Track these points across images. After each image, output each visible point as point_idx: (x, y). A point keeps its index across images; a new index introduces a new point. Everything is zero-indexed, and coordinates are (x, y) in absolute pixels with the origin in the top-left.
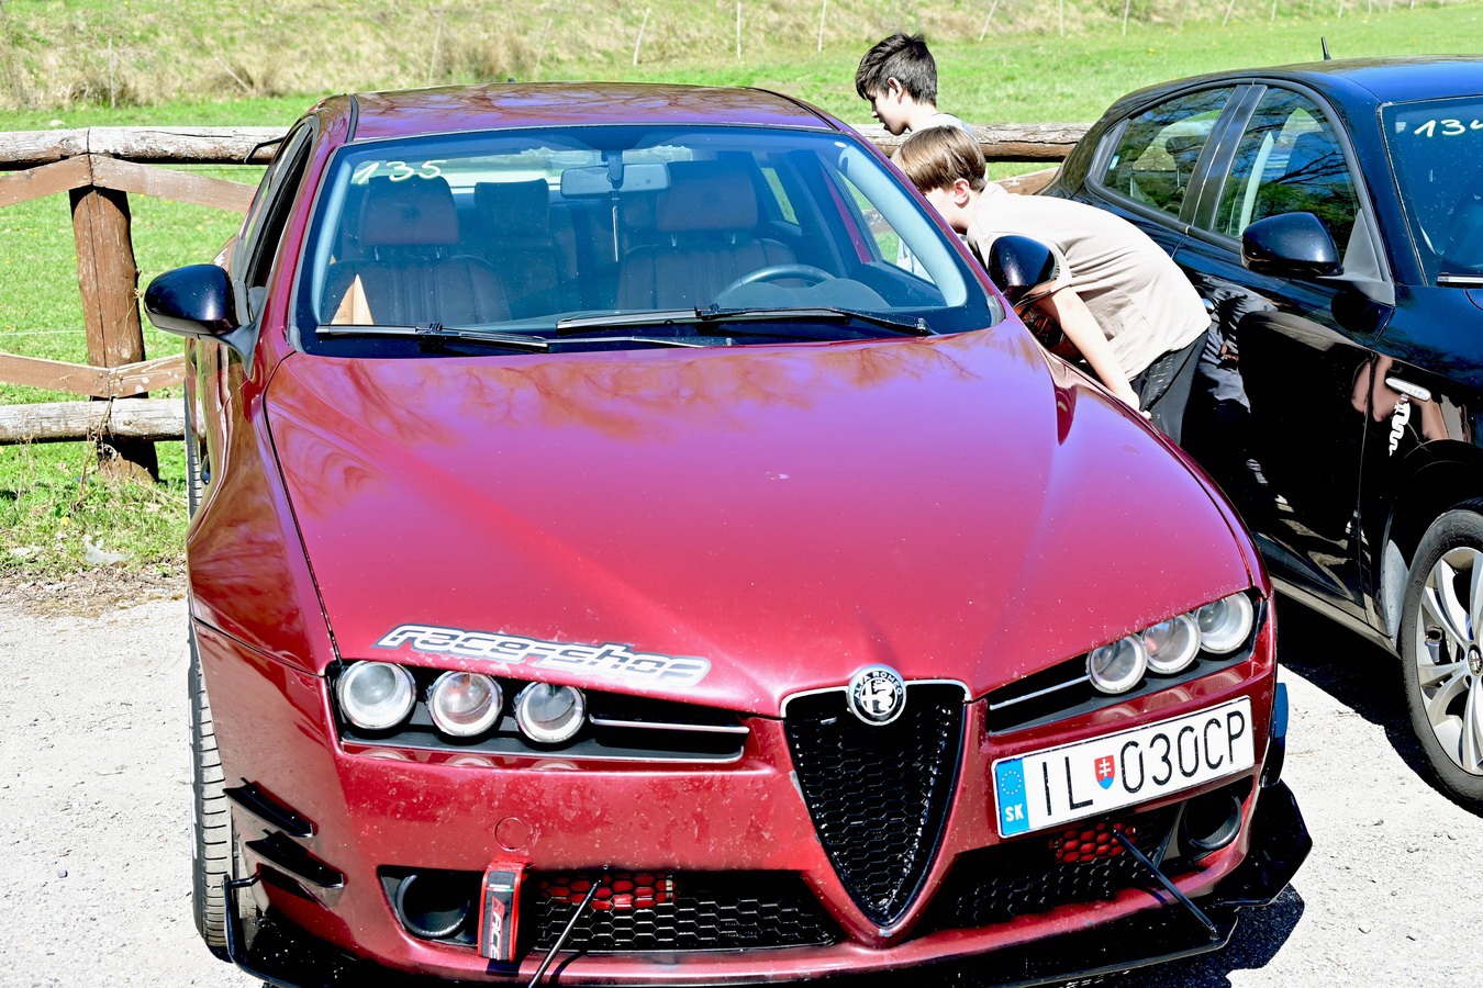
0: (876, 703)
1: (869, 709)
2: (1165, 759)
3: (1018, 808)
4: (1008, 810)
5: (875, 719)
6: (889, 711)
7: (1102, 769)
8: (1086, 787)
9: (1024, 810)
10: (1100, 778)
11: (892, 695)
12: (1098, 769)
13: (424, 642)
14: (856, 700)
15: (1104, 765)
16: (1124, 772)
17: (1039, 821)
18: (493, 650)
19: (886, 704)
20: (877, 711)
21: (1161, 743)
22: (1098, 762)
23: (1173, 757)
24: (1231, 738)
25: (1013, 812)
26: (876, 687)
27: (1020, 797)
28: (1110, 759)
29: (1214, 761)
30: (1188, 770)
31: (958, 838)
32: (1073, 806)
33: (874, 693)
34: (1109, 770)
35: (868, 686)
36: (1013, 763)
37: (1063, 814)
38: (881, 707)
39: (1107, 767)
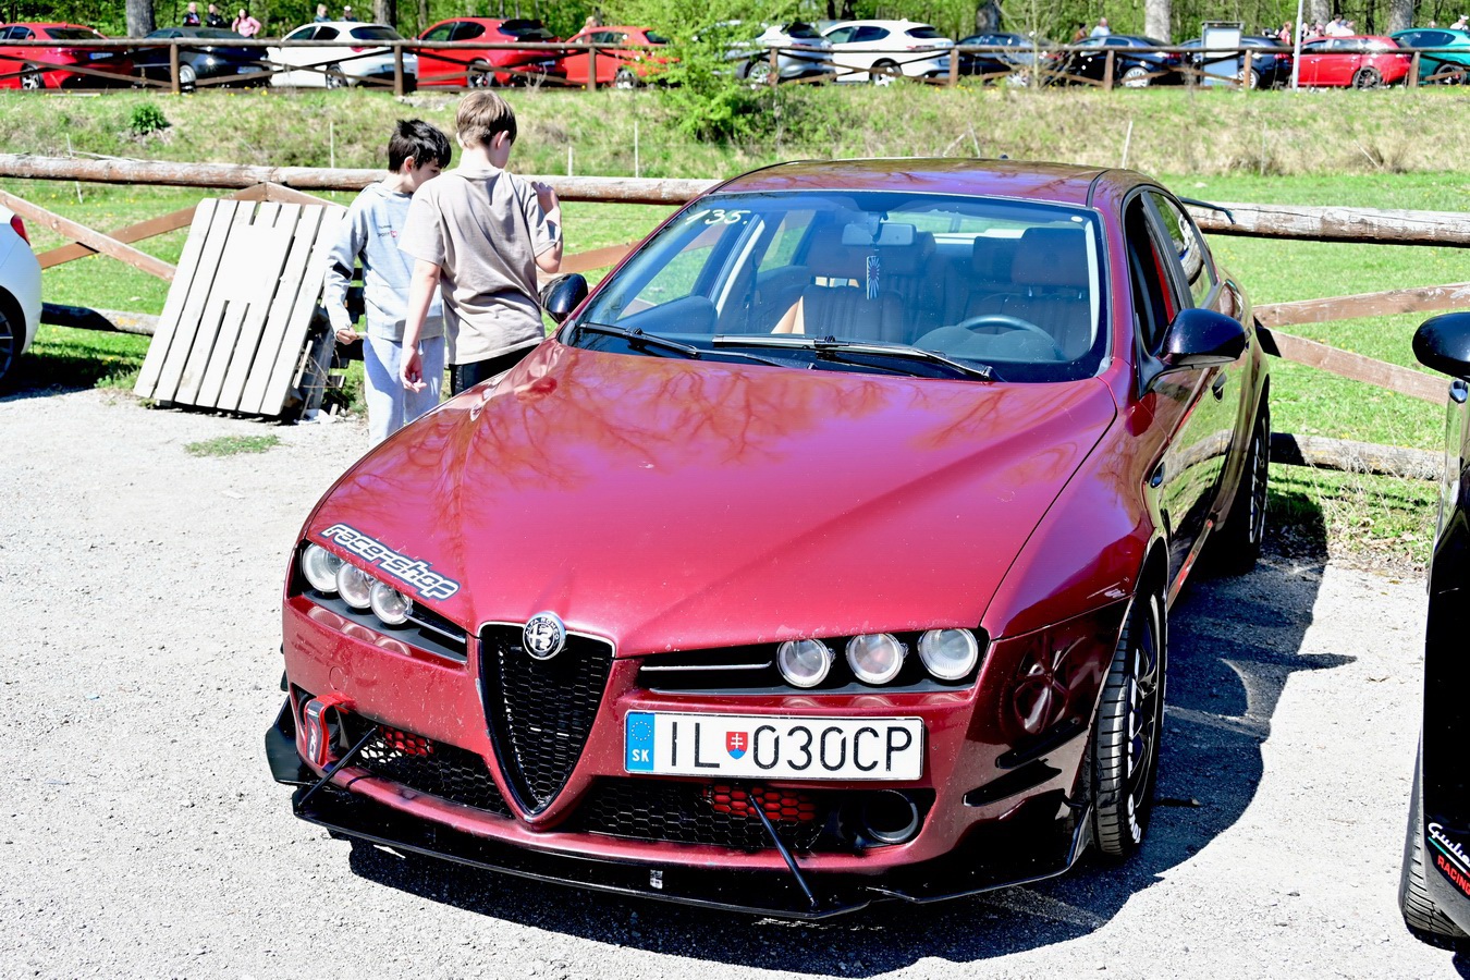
0: (538, 642)
1: (533, 645)
2: (805, 748)
3: (645, 753)
4: (635, 752)
5: (536, 654)
6: (546, 650)
7: (735, 741)
8: (717, 753)
9: (651, 755)
10: (730, 749)
11: (551, 639)
12: (729, 740)
13: (340, 537)
14: (526, 636)
15: (736, 738)
16: (756, 749)
17: (662, 767)
18: (365, 551)
19: (545, 644)
20: (537, 647)
21: (802, 735)
22: (730, 734)
23: (815, 749)
24: (890, 749)
25: (640, 755)
26: (541, 630)
27: (649, 744)
28: (744, 735)
29: (865, 762)
30: (831, 764)
31: (590, 764)
32: (698, 764)
33: (539, 633)
34: (741, 744)
35: (535, 627)
36: (644, 716)
37: (686, 767)
38: (541, 646)
39: (739, 741)
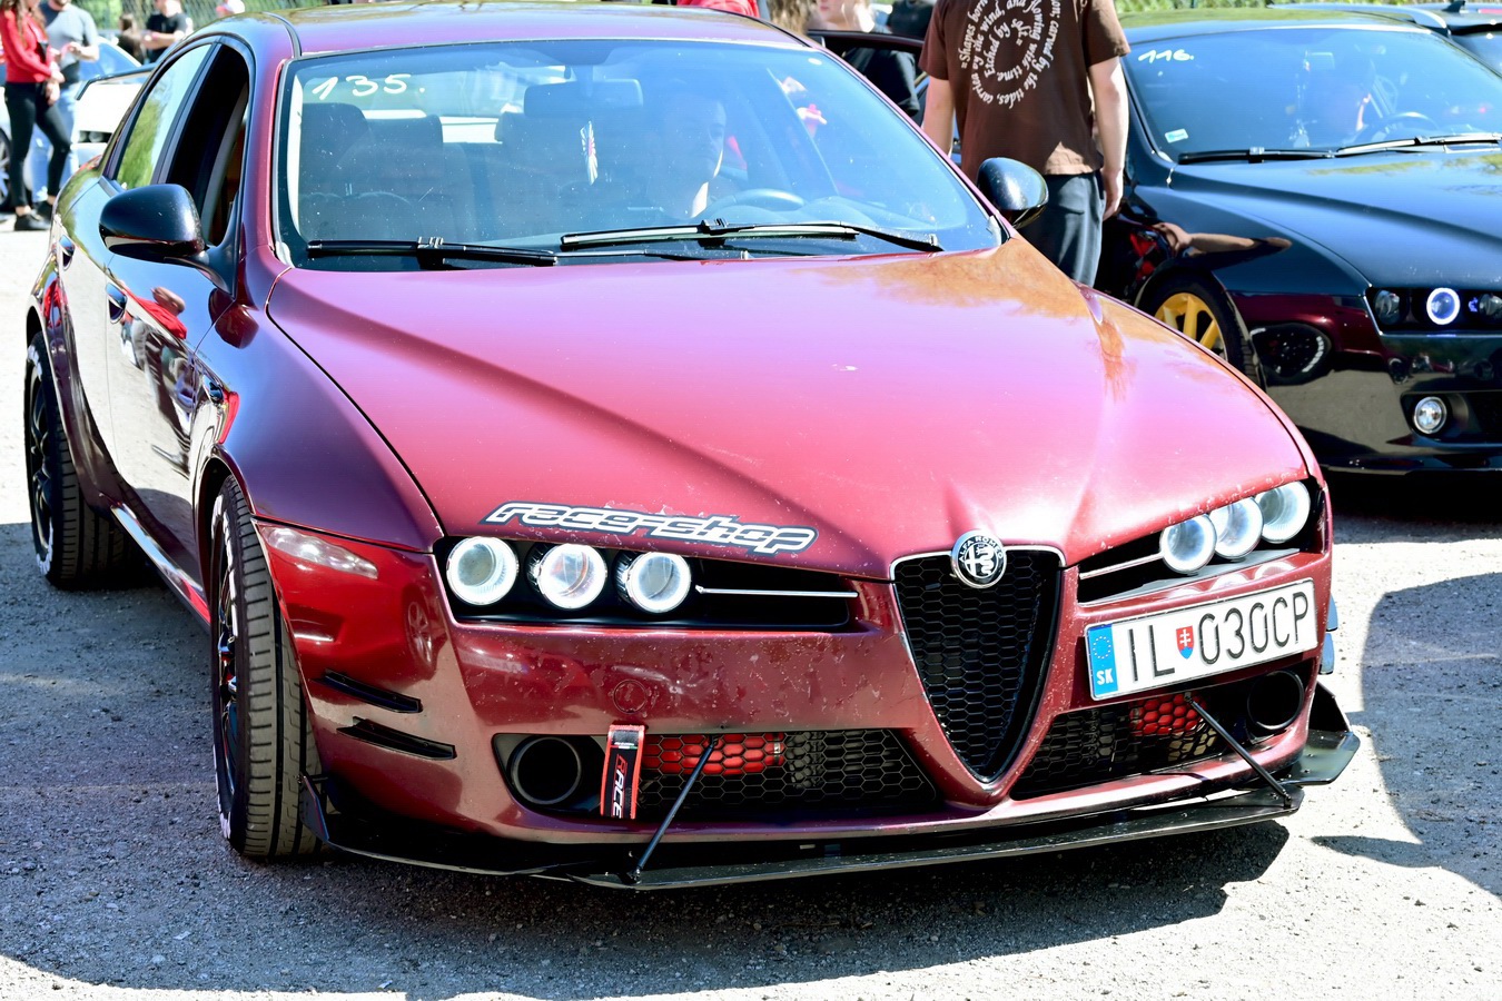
0: (979, 566)
1: (973, 572)
2: (1238, 633)
3: (1108, 672)
4: (1099, 674)
5: (978, 582)
6: (990, 574)
7: (1183, 638)
8: (1169, 656)
9: (1114, 675)
10: (1181, 647)
11: (994, 559)
12: (1179, 639)
13: (531, 517)
14: (960, 563)
15: (1185, 635)
16: (1202, 643)
17: (1126, 686)
18: (602, 523)
19: (988, 568)
20: (979, 573)
21: (1234, 617)
22: (1179, 632)
23: (1245, 632)
24: (1297, 618)
25: (1104, 676)
26: (979, 551)
27: (1110, 663)
28: (1189, 630)
29: (1282, 640)
30: (1259, 645)
31: (1055, 702)
32: (1157, 674)
33: (977, 556)
34: (1189, 640)
35: (971, 550)
36: (1103, 629)
37: (1148, 681)
38: (983, 570)
39: (1187, 638)
